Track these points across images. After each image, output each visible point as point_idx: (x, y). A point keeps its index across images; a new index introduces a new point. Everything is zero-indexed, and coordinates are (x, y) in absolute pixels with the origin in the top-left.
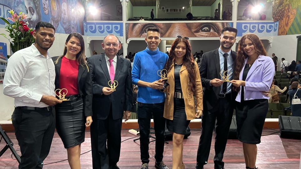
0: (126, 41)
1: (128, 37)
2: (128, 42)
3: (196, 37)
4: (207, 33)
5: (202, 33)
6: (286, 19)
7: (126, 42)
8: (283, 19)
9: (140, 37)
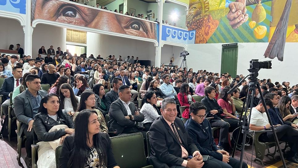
0: (31, 23)
1: (34, 17)
2: (34, 26)
3: (126, 33)
4: (136, 31)
5: (131, 30)
6: (205, 29)
7: (31, 25)
8: (201, 29)
9: (55, 21)
